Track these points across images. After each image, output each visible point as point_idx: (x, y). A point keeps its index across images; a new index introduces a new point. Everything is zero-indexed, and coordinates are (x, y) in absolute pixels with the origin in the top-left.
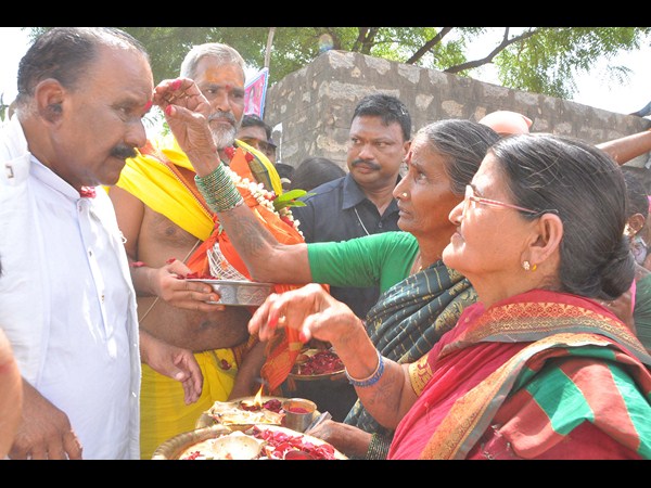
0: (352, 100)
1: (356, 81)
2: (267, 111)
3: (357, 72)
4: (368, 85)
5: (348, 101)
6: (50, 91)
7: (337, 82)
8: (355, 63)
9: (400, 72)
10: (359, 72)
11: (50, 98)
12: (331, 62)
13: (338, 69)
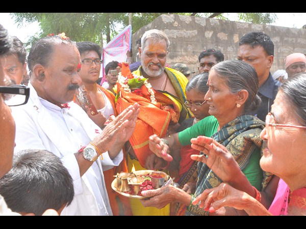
0: (175, 37)
1: (176, 28)
2: (133, 45)
3: (176, 24)
4: (182, 29)
5: (173, 38)
6: (38, 69)
7: (167, 30)
8: (175, 19)
9: (196, 21)
10: (177, 23)
11: (39, 72)
12: (163, 20)
13: (167, 23)
